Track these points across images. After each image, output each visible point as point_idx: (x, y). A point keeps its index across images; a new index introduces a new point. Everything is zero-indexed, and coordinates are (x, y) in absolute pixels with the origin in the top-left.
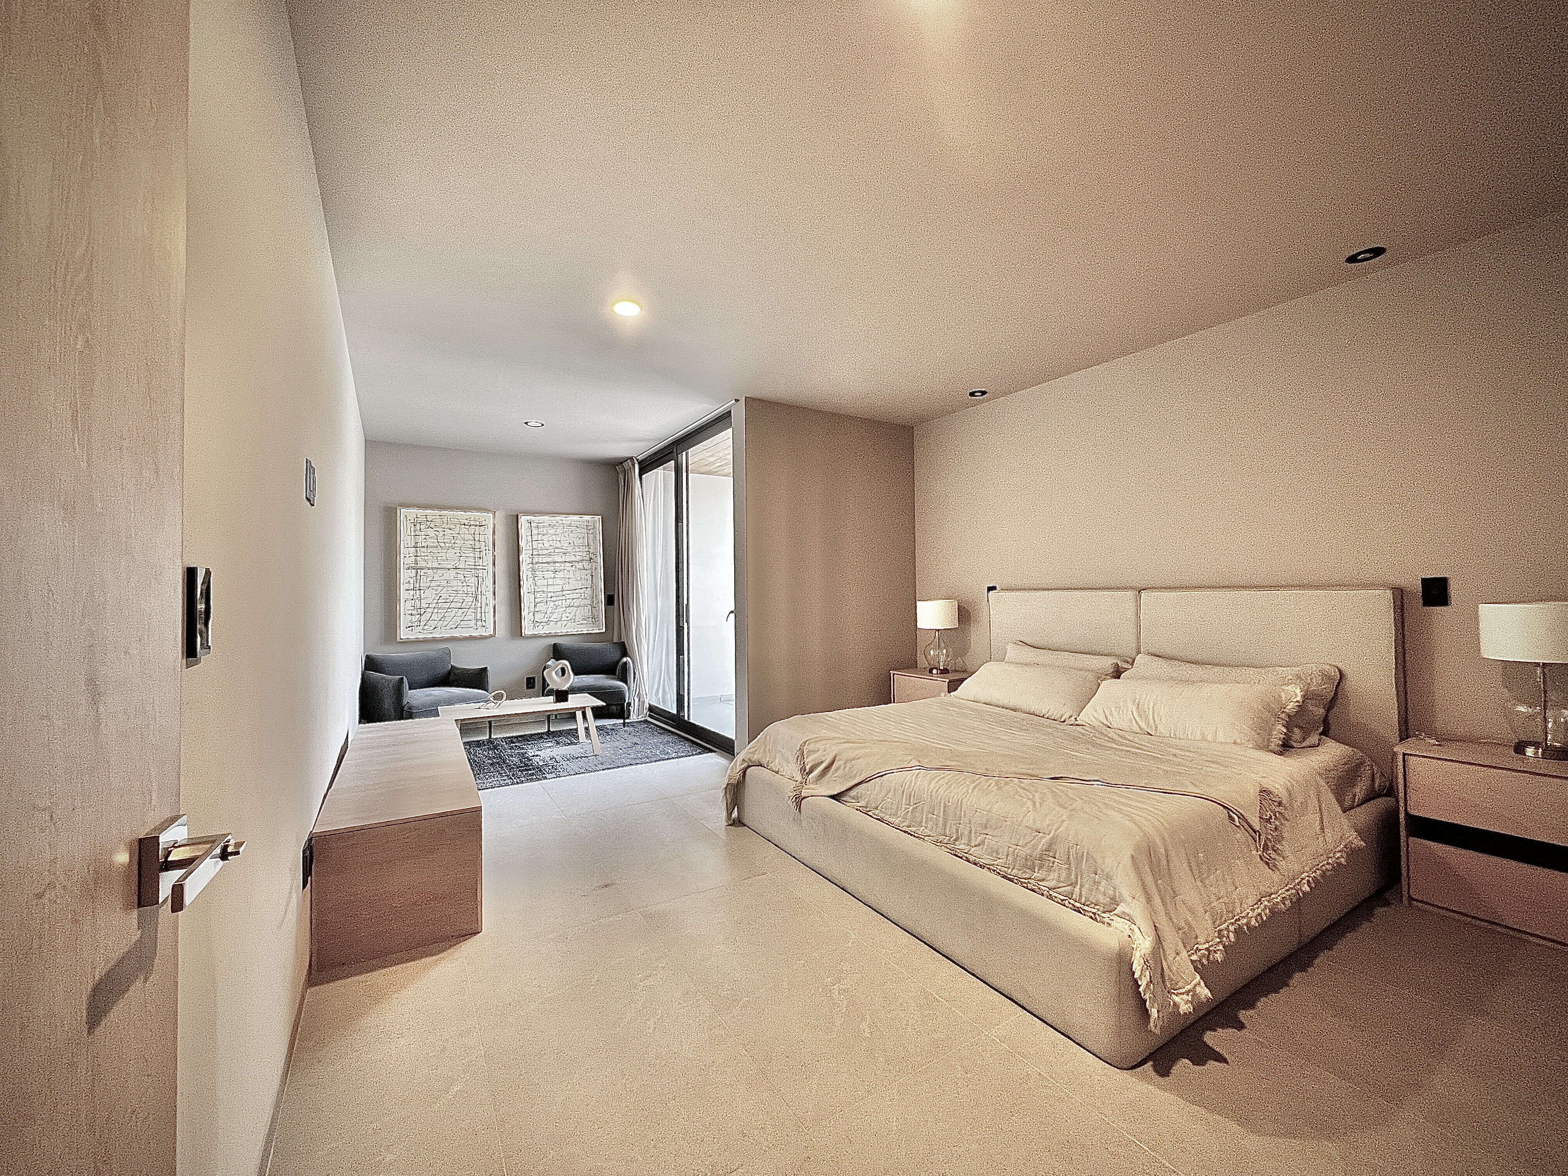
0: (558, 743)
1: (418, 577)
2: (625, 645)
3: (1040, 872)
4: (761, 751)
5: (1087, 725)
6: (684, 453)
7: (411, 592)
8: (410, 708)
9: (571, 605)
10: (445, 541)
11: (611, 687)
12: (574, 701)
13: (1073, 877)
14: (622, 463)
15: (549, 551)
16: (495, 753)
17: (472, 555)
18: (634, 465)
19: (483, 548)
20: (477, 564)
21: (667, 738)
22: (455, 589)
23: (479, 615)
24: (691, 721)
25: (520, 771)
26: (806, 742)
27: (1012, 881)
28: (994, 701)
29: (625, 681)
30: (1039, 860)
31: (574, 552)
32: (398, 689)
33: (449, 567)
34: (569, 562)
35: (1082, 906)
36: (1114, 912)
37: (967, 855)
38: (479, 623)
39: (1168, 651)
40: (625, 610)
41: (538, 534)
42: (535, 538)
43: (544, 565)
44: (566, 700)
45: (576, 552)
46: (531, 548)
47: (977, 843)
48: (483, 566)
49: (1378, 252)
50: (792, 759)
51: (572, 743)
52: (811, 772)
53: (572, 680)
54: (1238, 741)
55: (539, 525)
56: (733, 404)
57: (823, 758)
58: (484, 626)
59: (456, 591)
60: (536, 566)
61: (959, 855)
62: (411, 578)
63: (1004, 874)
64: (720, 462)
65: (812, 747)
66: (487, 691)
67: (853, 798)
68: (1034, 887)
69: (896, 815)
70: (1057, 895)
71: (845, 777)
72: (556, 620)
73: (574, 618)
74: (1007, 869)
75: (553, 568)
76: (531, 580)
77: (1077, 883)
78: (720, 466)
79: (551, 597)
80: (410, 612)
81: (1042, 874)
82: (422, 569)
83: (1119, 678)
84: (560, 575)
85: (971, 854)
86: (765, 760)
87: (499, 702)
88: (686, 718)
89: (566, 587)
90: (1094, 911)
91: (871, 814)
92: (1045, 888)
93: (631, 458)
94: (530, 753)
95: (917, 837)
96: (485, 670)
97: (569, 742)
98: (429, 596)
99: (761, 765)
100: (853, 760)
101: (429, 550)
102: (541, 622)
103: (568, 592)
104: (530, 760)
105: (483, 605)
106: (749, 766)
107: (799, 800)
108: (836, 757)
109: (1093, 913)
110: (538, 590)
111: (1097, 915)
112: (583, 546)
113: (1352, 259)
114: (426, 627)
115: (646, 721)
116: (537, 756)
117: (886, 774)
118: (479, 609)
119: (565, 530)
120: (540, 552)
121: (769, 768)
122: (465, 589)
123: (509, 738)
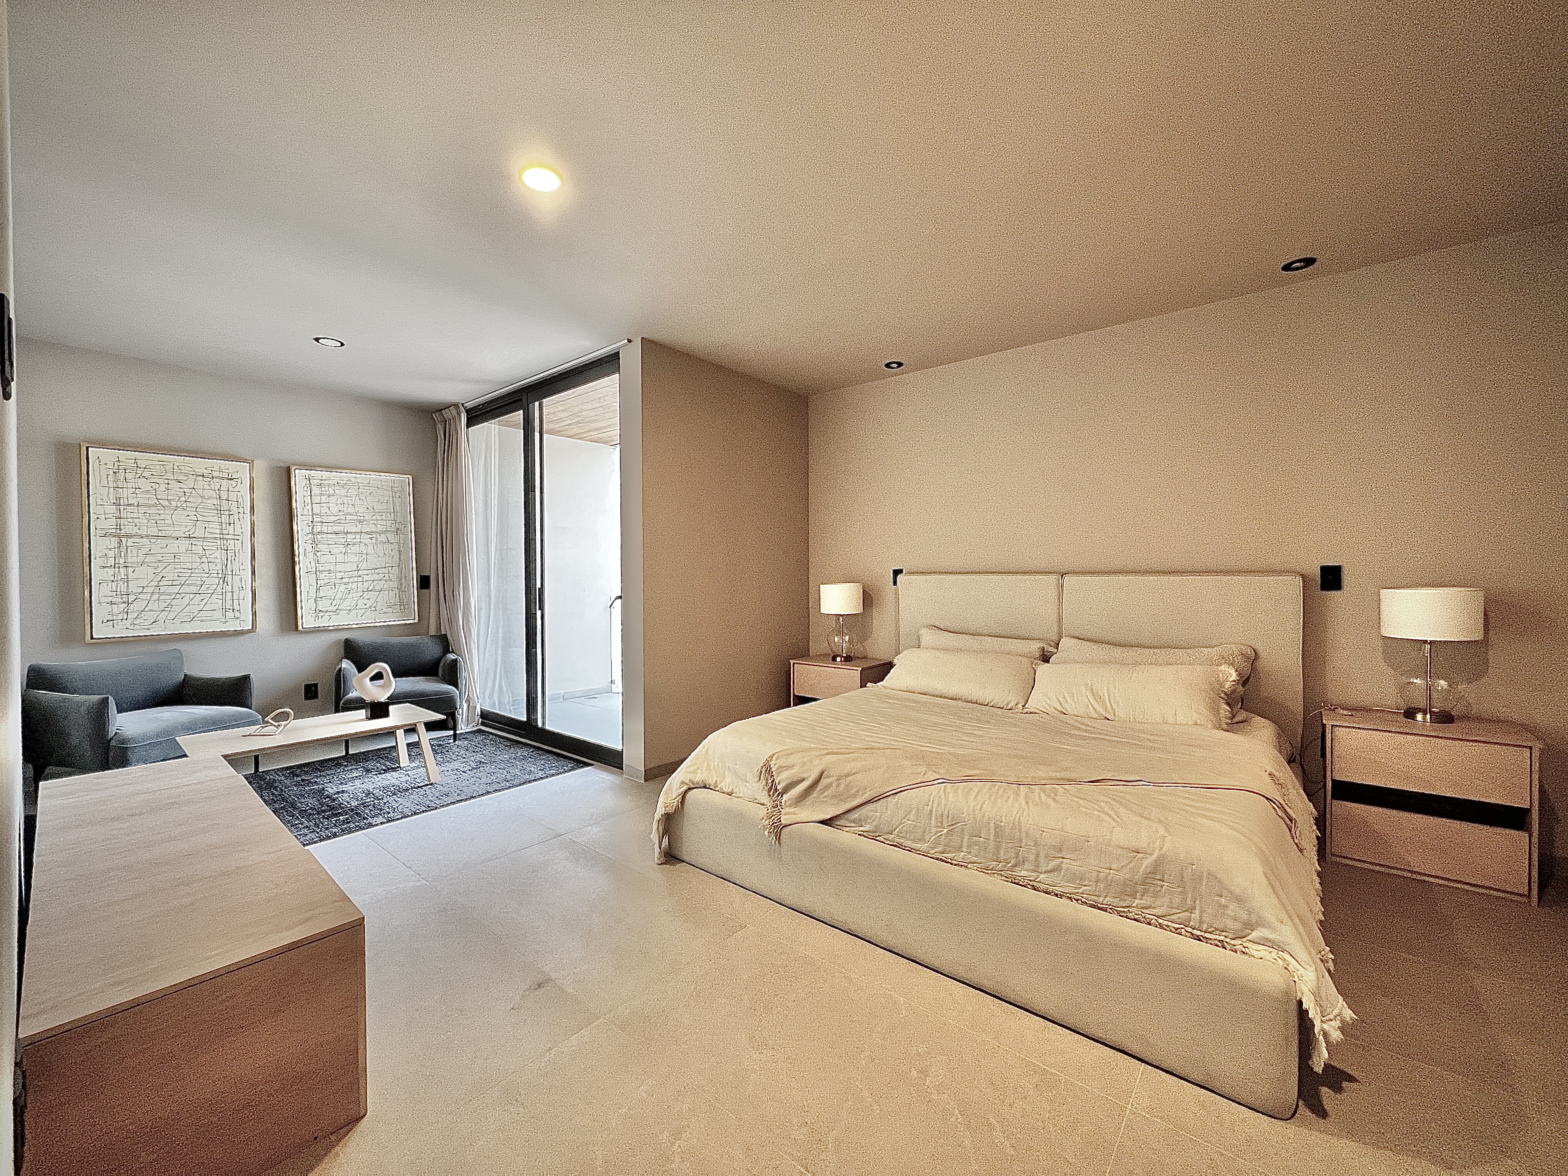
0: (368, 771)
1: (123, 550)
2: (447, 638)
3: (1144, 897)
4: (704, 768)
5: (1040, 712)
6: (537, 403)
7: (111, 571)
8: (123, 742)
9: (371, 588)
10: (169, 498)
11: (437, 693)
12: (398, 715)
13: (1189, 902)
14: (441, 410)
15: (338, 518)
16: (273, 794)
17: (216, 519)
18: (459, 414)
19: (234, 510)
20: (224, 532)
21: (521, 752)
22: (189, 566)
23: (229, 603)
24: (547, 727)
25: (324, 817)
26: (773, 755)
27: (1106, 911)
28: (930, 690)
29: (456, 685)
30: (1142, 885)
31: (373, 520)
32: (99, 715)
33: (175, 534)
34: (367, 533)
35: (1202, 934)
36: (1247, 938)
37: (1035, 884)
38: (230, 614)
39: (1091, 633)
40: (448, 597)
41: (321, 495)
42: (316, 499)
43: (329, 536)
44: (386, 714)
45: (377, 520)
46: (310, 514)
47: (1050, 867)
48: (234, 535)
49: (1309, 262)
50: (752, 777)
51: (389, 769)
52: (786, 790)
53: (394, 685)
54: (1199, 722)
55: (323, 482)
56: (625, 345)
57: (805, 776)
58: (238, 618)
59: (191, 569)
60: (319, 537)
61: (1021, 883)
62: (110, 549)
63: (1094, 903)
64: (571, 420)
65: (782, 762)
66: (250, 708)
67: (854, 822)
68: (1136, 916)
69: (922, 840)
70: (1169, 924)
71: (840, 797)
72: (349, 608)
73: (375, 605)
74: (1097, 898)
75: (343, 540)
76: (311, 556)
77: (1194, 908)
78: (569, 424)
79: (342, 578)
80: (109, 599)
81: (1146, 900)
82: (129, 536)
83: (1048, 662)
84: (356, 549)
85: (1039, 882)
86: (712, 780)
87: (284, 723)
88: (540, 725)
89: (364, 565)
90: (1222, 938)
91: (883, 840)
92: (1153, 917)
93: (456, 405)
94: (331, 789)
95: (955, 865)
96: (246, 679)
97: (384, 768)
98: (143, 576)
99: (705, 787)
100: (849, 775)
101: (142, 510)
102: (327, 611)
103: (366, 572)
104: (334, 800)
105: (236, 589)
106: (690, 789)
107: (778, 830)
108: (823, 772)
109: (1219, 941)
110: (321, 569)
111: (1225, 944)
112: (386, 513)
113: (1287, 268)
114: (137, 621)
115: (480, 731)
116: (343, 792)
117: (901, 791)
118: (229, 595)
119: (360, 490)
120: (325, 519)
121: (716, 789)
122: (205, 566)
123: (287, 768)
